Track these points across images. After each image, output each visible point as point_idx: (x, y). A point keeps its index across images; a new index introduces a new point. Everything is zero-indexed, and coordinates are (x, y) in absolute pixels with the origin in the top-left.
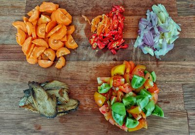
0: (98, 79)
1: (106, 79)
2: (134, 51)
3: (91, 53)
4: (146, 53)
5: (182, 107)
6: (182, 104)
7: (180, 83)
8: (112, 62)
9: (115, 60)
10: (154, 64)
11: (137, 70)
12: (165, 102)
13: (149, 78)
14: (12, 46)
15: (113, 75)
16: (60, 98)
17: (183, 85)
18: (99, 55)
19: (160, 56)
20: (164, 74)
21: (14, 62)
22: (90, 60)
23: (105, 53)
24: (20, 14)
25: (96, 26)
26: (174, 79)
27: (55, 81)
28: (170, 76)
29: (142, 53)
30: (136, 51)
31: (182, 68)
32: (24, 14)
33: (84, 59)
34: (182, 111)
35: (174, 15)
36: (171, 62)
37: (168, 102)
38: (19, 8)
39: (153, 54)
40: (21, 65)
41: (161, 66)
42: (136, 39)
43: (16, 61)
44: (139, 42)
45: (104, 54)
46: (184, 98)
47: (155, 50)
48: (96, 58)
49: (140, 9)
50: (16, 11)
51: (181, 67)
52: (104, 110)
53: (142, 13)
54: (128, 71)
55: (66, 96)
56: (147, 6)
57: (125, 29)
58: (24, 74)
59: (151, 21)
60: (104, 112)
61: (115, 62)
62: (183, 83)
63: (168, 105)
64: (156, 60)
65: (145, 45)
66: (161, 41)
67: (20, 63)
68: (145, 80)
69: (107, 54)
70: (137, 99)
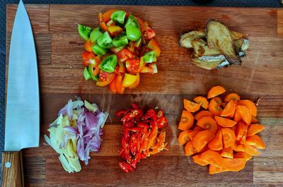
0: (156, 71)
1: (146, 70)
2: (109, 107)
3: (165, 105)
4: (94, 104)
5: (55, 37)
6: (53, 41)
7: (53, 66)
8: (138, 93)
9: (135, 96)
10: (85, 90)
11: (108, 80)
12: (75, 43)
13: (94, 69)
15: (138, 75)
16: (203, 45)
17: (50, 64)
18: (155, 103)
19: (76, 100)
20: (72, 77)
21: (261, 94)
22: (165, 96)
23: (147, 105)
24: (260, 160)
25: (158, 141)
26: (61, 70)
27: (210, 68)
28: (65, 75)
29: (98, 105)
30: (106, 107)
32: (255, 160)
33: (173, 98)
34: (55, 32)
35: (50, 157)
36: (63, 92)
37: (71, 43)
38: (262, 170)
39: (86, 102)
40: (253, 91)
41: (76, 87)
42: (106, 124)
43: (258, 95)
44: (103, 118)
45: (148, 102)
46: (50, 47)
47: (83, 106)
48: (158, 98)
49: (97, 167)
50: (265, 164)
52: (149, 33)
53: (94, 161)
54: (120, 78)
55: (197, 48)
56: (87, 171)
57: (120, 138)
58: (247, 79)
59: (85, 145)
60: (149, 31)
61: (134, 93)
62: (50, 66)
63: (71, 40)
64: (81, 95)
65: (96, 114)
66: (75, 117)
67: (253, 93)
68: (100, 66)
69: (144, 104)
70: (111, 43)
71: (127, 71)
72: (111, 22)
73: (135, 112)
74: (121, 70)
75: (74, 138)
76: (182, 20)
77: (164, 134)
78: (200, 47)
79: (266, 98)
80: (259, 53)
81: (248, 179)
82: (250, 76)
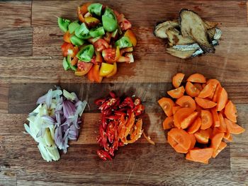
0: (132, 60)
1: (122, 60)
2: (87, 96)
3: (142, 93)
4: (73, 93)
5: (36, 30)
6: (35, 34)
7: (34, 57)
8: (116, 82)
9: (112, 85)
10: (64, 80)
11: (86, 69)
12: (55, 35)
13: (72, 59)
14: (239, 101)
15: (115, 64)
16: (177, 34)
17: (31, 55)
18: (132, 91)
19: (56, 89)
20: (52, 67)
21: (235, 81)
22: (142, 84)
23: (124, 94)
24: (236, 146)
25: (136, 128)
26: (42, 61)
27: (184, 57)
28: (45, 65)
29: (77, 94)
30: (85, 95)
31: (30, 74)
32: (231, 146)
33: (150, 86)
34: (37, 26)
36: (43, 82)
37: (51, 35)
38: (239, 156)
39: (64, 91)
40: (226, 78)
41: (56, 77)
42: (84, 112)
43: (233, 83)
44: (81, 106)
45: (125, 91)
46: (32, 40)
47: (62, 95)
48: (134, 87)
50: (242, 150)
51: (31, 77)
52: (125, 24)
54: (97, 67)
55: (171, 38)
57: (97, 126)
58: (220, 67)
59: (63, 134)
60: (125, 22)
61: (112, 82)
62: (31, 57)
63: (51, 32)
64: (60, 85)
65: (74, 102)
66: (53, 106)
67: (227, 80)
68: (77, 56)
69: (122, 92)
71: (103, 60)
72: (88, 14)
73: (113, 100)
74: (98, 60)
75: (51, 127)
76: (156, 13)
77: (140, 122)
78: (175, 36)
79: (240, 85)
80: (231, 42)
81: (225, 165)
82: (223, 64)
